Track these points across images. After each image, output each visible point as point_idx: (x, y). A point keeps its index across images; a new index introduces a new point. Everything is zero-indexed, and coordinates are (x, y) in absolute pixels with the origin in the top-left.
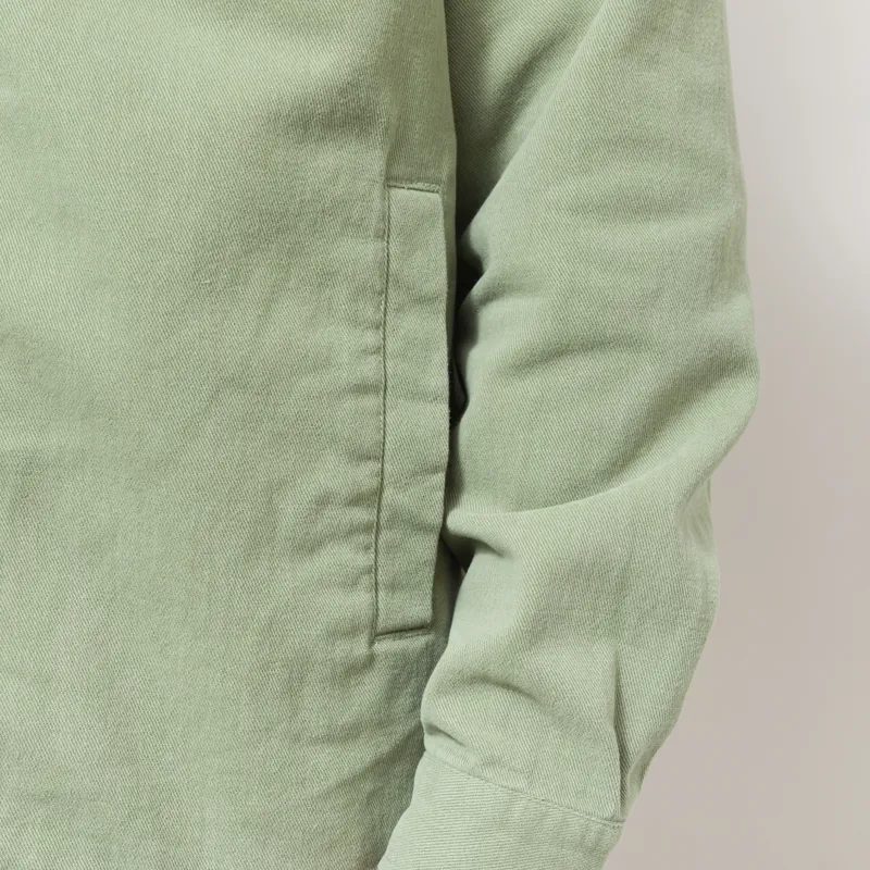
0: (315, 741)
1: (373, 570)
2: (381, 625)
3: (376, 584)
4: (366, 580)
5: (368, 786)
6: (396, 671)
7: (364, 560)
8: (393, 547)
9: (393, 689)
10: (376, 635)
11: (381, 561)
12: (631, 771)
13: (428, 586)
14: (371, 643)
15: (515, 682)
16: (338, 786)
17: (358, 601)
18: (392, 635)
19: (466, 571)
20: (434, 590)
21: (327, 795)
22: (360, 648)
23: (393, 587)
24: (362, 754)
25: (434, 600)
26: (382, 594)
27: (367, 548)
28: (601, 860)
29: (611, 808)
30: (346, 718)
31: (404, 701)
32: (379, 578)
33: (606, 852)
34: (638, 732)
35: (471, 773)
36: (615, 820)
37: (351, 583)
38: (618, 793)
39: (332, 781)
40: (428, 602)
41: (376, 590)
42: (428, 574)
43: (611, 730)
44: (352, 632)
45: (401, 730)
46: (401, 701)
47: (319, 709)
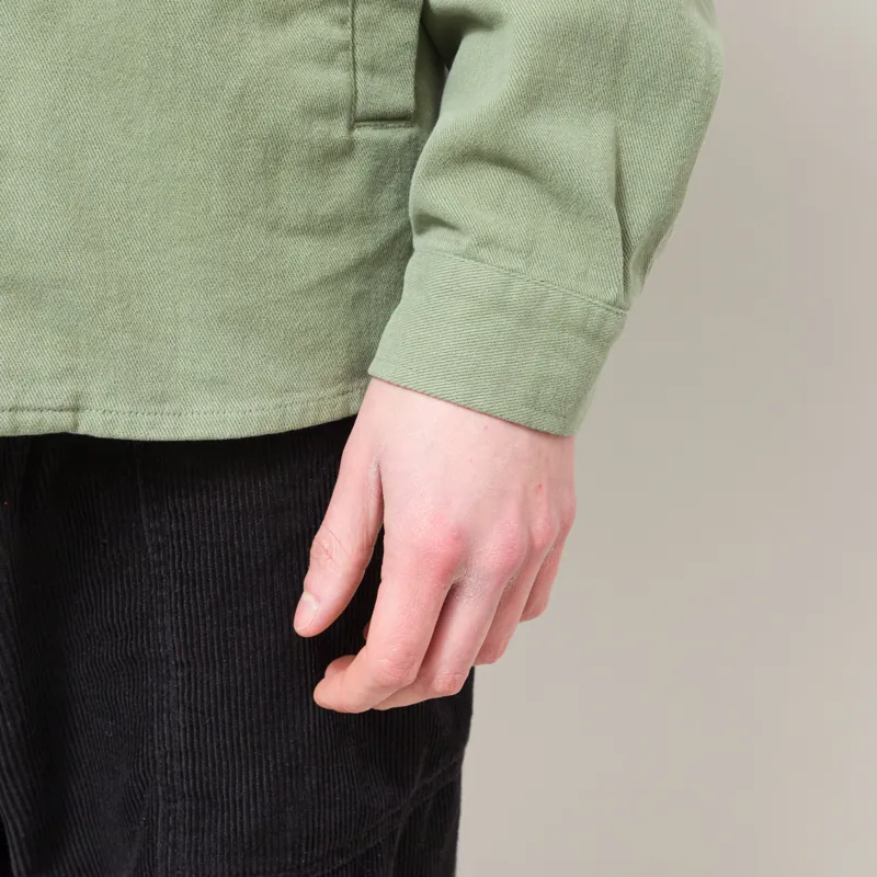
0: (293, 231)
1: (350, 47)
2: (360, 109)
3: (354, 63)
4: (343, 57)
5: (352, 287)
6: (378, 163)
7: (340, 34)
8: (370, 25)
9: (375, 183)
10: (356, 121)
11: (358, 38)
12: (633, 258)
13: (410, 72)
14: (351, 128)
15: (510, 153)
16: (320, 283)
17: (335, 80)
18: (373, 123)
19: (449, 68)
20: (417, 77)
21: (308, 291)
22: (338, 131)
23: (372, 69)
24: (345, 250)
25: (416, 88)
26: (360, 75)
27: (343, 22)
28: (604, 349)
29: (613, 292)
30: (325, 209)
31: (387, 198)
32: (358, 57)
33: (610, 340)
34: (641, 215)
35: (467, 255)
36: (619, 306)
37: (327, 58)
38: (621, 276)
39: (314, 275)
40: (410, 89)
41: (355, 70)
42: (409, 58)
43: (612, 206)
44: (330, 112)
45: (386, 229)
46: (385, 196)
47: (295, 196)
